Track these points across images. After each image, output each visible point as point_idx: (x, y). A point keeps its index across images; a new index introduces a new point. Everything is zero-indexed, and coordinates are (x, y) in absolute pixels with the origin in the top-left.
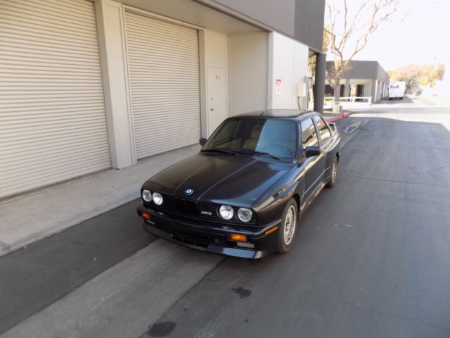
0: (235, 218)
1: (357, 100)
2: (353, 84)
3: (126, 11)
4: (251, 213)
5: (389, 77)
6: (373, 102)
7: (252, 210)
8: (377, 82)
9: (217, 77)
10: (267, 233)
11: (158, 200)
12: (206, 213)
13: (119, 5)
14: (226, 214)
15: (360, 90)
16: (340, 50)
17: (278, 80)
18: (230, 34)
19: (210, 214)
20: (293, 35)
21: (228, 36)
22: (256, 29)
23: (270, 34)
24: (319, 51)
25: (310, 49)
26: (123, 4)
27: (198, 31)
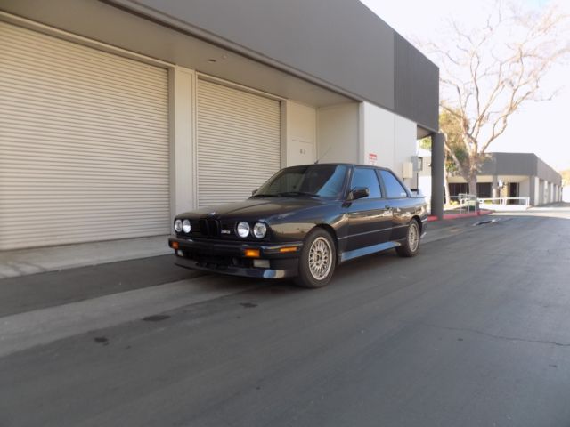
0: (251, 235)
1: (511, 202)
2: (503, 181)
3: (199, 78)
4: (265, 229)
5: (561, 178)
6: (532, 204)
7: (267, 226)
8: (537, 180)
9: (301, 152)
10: (282, 250)
11: (187, 228)
12: (225, 232)
13: (192, 72)
14: (243, 232)
15: (514, 189)
16: (474, 136)
17: (371, 155)
18: (318, 107)
19: (229, 232)
20: (392, 107)
21: (316, 109)
22: (346, 99)
23: (361, 104)
24: (434, 130)
25: (418, 126)
26: (197, 71)
27: (280, 102)
